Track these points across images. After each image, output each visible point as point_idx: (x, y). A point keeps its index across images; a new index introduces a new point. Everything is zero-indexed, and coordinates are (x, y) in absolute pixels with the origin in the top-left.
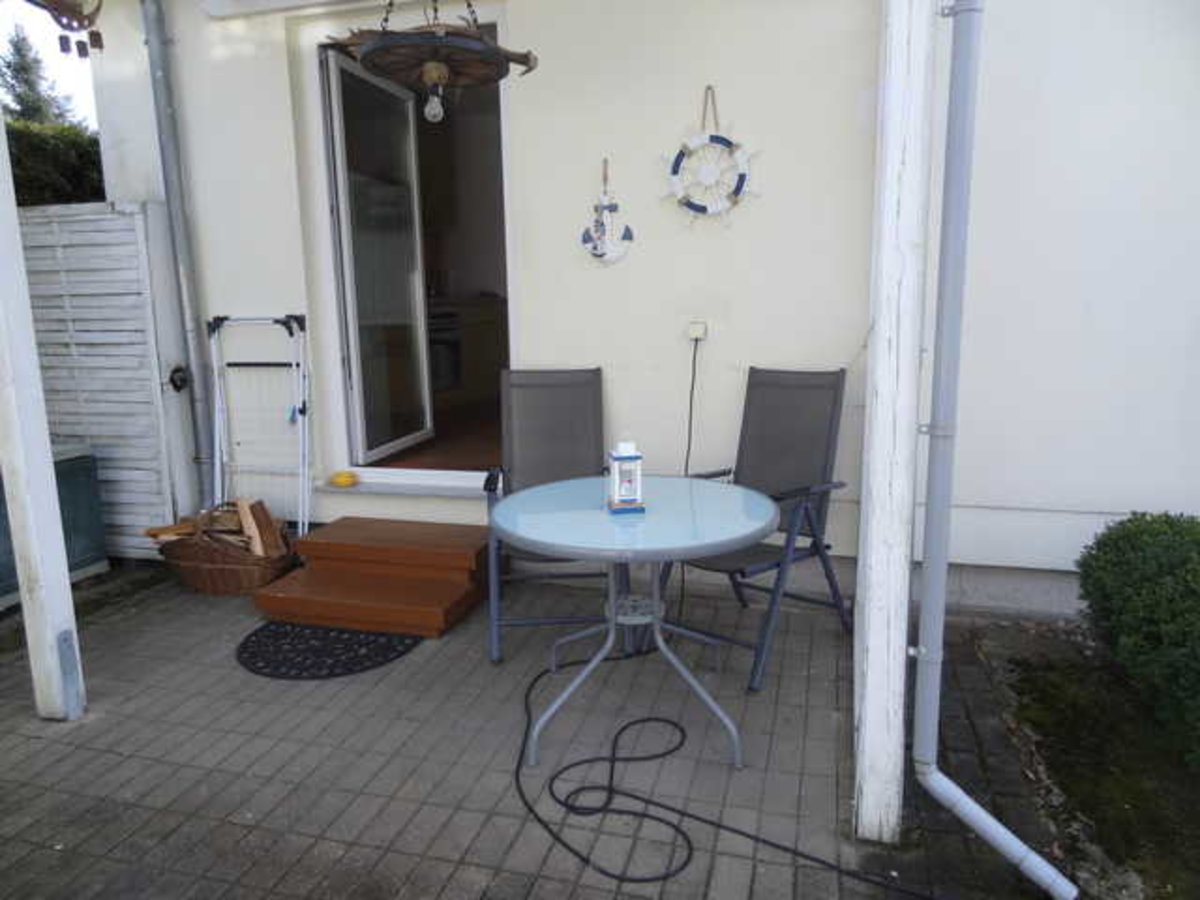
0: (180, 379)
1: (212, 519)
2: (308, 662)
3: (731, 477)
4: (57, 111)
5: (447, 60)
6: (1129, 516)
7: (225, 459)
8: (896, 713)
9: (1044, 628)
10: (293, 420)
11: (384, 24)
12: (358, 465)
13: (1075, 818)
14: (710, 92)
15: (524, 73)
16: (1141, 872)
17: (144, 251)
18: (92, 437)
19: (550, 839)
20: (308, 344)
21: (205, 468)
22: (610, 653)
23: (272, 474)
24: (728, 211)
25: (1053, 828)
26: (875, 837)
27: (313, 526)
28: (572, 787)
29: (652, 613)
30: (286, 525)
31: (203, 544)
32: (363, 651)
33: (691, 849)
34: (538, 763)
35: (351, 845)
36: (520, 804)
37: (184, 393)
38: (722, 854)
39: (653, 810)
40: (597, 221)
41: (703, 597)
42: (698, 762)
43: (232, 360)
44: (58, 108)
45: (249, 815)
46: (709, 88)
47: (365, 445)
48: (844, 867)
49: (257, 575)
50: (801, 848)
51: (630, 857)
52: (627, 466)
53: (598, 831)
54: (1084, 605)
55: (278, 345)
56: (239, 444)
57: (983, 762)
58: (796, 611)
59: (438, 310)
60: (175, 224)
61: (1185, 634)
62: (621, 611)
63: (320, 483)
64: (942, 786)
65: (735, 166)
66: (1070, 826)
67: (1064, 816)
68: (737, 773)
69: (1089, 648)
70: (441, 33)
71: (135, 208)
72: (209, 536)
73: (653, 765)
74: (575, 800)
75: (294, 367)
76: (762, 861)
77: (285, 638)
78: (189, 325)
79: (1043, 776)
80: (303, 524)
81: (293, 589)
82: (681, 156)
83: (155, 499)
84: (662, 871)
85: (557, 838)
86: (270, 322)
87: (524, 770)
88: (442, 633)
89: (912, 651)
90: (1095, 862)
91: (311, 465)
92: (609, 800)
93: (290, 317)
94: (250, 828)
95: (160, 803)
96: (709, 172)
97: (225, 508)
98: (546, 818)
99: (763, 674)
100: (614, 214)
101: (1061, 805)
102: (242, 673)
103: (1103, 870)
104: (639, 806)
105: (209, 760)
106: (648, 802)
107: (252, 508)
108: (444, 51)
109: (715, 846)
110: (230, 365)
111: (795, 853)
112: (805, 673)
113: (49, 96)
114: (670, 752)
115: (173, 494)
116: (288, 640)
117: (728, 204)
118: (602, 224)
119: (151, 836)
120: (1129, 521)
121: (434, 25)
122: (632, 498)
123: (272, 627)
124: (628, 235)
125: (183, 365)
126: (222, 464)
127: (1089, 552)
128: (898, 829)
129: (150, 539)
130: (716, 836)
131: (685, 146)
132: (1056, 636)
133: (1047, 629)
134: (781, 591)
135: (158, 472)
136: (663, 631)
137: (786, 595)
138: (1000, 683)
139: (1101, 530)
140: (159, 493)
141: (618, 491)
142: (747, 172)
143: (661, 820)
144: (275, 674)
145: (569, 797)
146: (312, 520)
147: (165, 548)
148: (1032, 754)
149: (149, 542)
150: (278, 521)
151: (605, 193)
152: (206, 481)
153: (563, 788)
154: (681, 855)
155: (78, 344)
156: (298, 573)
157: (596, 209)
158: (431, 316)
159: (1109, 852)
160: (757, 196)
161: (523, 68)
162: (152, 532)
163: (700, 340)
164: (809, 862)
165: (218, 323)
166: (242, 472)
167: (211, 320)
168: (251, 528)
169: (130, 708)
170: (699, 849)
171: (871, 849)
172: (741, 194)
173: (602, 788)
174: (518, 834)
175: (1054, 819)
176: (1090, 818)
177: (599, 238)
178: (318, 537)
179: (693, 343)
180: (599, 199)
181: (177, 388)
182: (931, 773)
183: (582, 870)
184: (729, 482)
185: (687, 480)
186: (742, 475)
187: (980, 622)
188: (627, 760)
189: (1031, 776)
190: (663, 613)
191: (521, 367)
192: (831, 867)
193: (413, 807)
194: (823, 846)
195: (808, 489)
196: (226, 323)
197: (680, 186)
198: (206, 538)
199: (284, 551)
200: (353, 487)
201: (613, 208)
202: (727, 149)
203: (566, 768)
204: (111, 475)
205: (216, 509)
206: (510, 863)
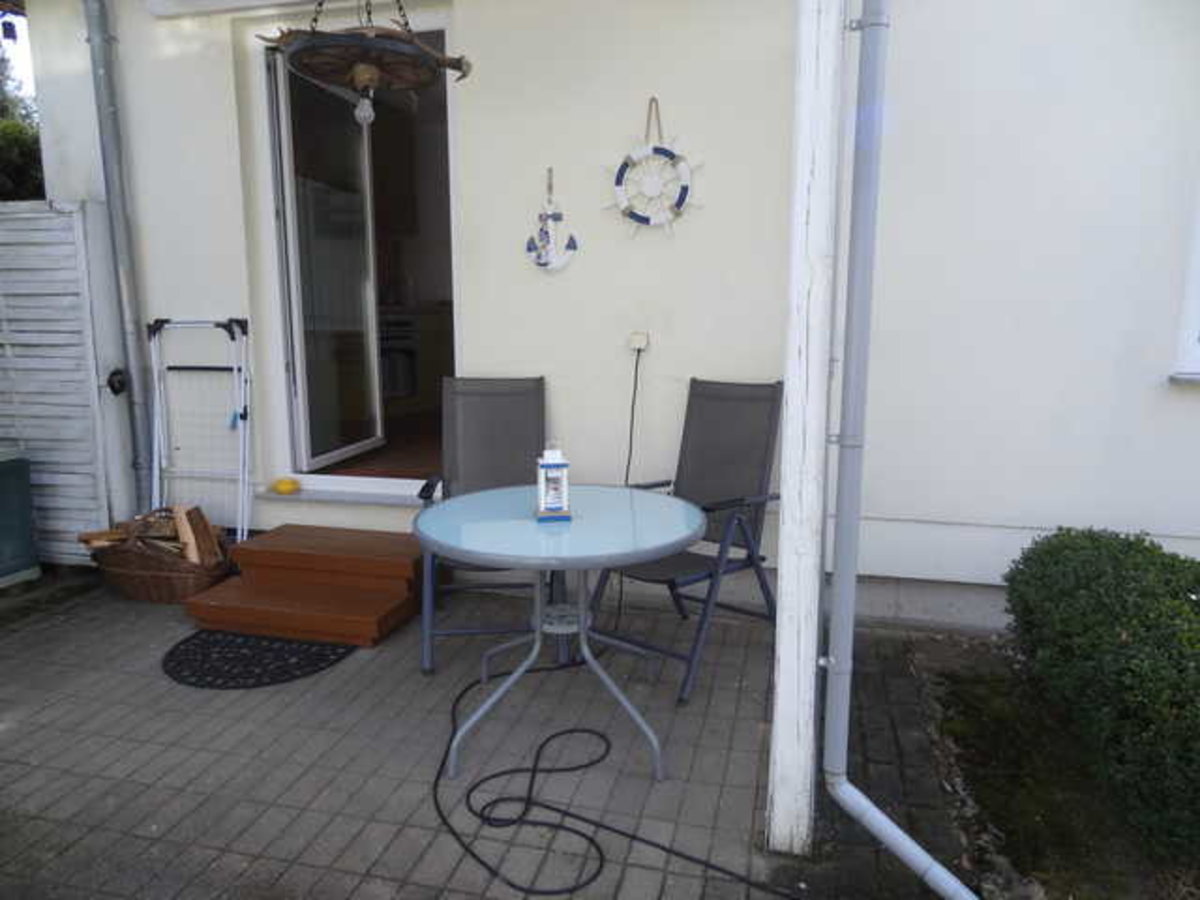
0: (118, 383)
1: (147, 525)
2: (235, 671)
3: (672, 487)
4: (24, 112)
5: (379, 62)
6: (1054, 532)
7: (164, 464)
8: (807, 725)
9: (976, 642)
10: (234, 426)
11: (314, 24)
12: (301, 472)
13: (985, 830)
14: (654, 105)
15: (459, 79)
16: (1044, 883)
17: (83, 252)
18: (26, 440)
19: (461, 851)
20: (251, 348)
21: (144, 472)
22: (536, 662)
23: (212, 480)
24: (670, 223)
25: (964, 840)
26: (784, 848)
27: (252, 533)
28: (488, 798)
29: (578, 622)
30: (225, 533)
31: (135, 549)
32: (293, 660)
33: (602, 859)
34: (457, 774)
35: (256, 857)
36: (435, 814)
37: (122, 397)
38: (633, 865)
39: (569, 822)
40: (541, 230)
41: (642, 608)
42: (620, 772)
43: (172, 364)
44: (25, 108)
45: (154, 827)
46: (653, 100)
47: (309, 452)
48: (753, 878)
49: (191, 582)
50: (713, 861)
51: (539, 870)
52: (553, 474)
53: (510, 843)
54: (1009, 619)
55: (220, 349)
56: (178, 449)
57: (902, 774)
58: (735, 623)
59: (391, 317)
60: (115, 224)
61: (1093, 646)
62: (548, 620)
63: (261, 489)
64: (852, 797)
65: (678, 178)
66: (980, 839)
67: (976, 828)
68: (657, 786)
69: (1019, 662)
70: (372, 34)
71: (74, 207)
72: (143, 542)
73: (575, 777)
74: (490, 812)
75: (235, 371)
76: (673, 873)
77: (215, 646)
78: (130, 327)
79: (959, 789)
80: (243, 531)
81: (227, 596)
82: (625, 167)
83: (91, 505)
84: (571, 883)
85: (468, 849)
86: (211, 325)
87: (442, 782)
88: (376, 642)
89: (822, 662)
90: (1000, 874)
91: (251, 473)
92: (526, 811)
93: (231, 321)
94: (154, 841)
95: (62, 815)
96: (652, 184)
97: (164, 514)
98: (458, 830)
99: (694, 687)
100: (559, 223)
101: (974, 816)
102: (165, 683)
103: (1009, 883)
104: (555, 818)
105: (118, 771)
106: (566, 814)
107: (189, 514)
108: (374, 54)
109: (626, 859)
110: (170, 368)
111: (707, 865)
112: (737, 685)
113: (16, 97)
114: (592, 764)
115: (109, 498)
116: (217, 649)
117: (670, 216)
118: (547, 233)
119: (50, 849)
120: (1056, 536)
121: (367, 28)
122: (558, 505)
123: (204, 636)
124: (572, 245)
125: (121, 366)
126: (161, 470)
127: (1017, 568)
128: (809, 841)
129: (82, 545)
130: (630, 848)
131: (629, 158)
132: (989, 650)
133: (978, 644)
134: (712, 602)
135: (94, 476)
136: (589, 639)
137: (720, 605)
138: (928, 694)
139: (1027, 544)
140: (95, 498)
141: (545, 498)
142: (689, 184)
143: (577, 832)
144: (200, 684)
145: (484, 808)
146: (253, 528)
147: (97, 554)
148: (950, 765)
149: (82, 548)
150: (214, 527)
151: (550, 202)
152: (144, 484)
153: (479, 799)
154: (592, 866)
155: (13, 345)
156: (235, 580)
157: (543, 218)
158: (383, 324)
159: (1015, 864)
160: (700, 208)
161: (458, 74)
162: (85, 538)
163: (644, 350)
164: (719, 874)
165: (158, 327)
166: (182, 478)
167: (152, 322)
168: (187, 535)
169: (44, 719)
170: (611, 861)
171: (782, 861)
172: (684, 205)
173: (520, 799)
174: (430, 845)
175: (966, 829)
176: (1000, 830)
177: (544, 247)
178: (256, 545)
179: (636, 353)
180: (544, 208)
181: (116, 391)
182: (840, 784)
183: (490, 882)
184: (669, 494)
185: (627, 491)
186: (682, 488)
187: (914, 635)
188: (549, 771)
189: (949, 788)
190: (589, 622)
191: (466, 376)
192: (741, 879)
193: (325, 819)
194: (735, 859)
195: (742, 500)
196: (166, 326)
197: (624, 196)
198: (139, 544)
199: (221, 558)
200: (294, 494)
201: (557, 217)
202: (671, 162)
203: (487, 779)
204: (46, 479)
205: (152, 514)
206: (417, 877)
